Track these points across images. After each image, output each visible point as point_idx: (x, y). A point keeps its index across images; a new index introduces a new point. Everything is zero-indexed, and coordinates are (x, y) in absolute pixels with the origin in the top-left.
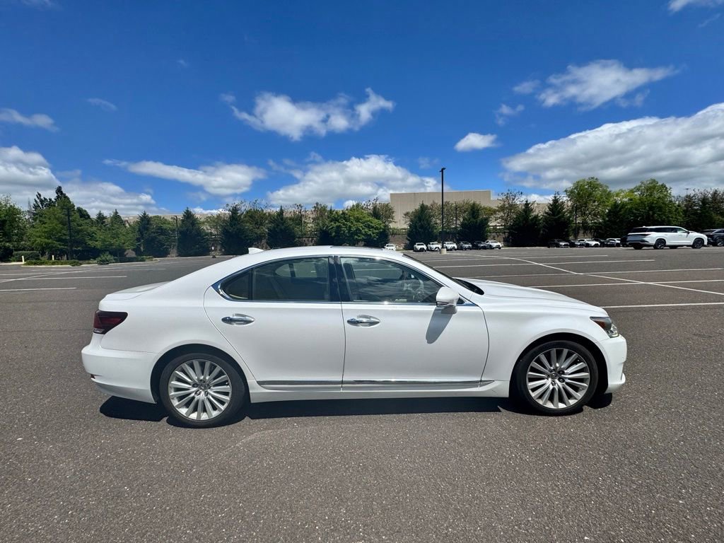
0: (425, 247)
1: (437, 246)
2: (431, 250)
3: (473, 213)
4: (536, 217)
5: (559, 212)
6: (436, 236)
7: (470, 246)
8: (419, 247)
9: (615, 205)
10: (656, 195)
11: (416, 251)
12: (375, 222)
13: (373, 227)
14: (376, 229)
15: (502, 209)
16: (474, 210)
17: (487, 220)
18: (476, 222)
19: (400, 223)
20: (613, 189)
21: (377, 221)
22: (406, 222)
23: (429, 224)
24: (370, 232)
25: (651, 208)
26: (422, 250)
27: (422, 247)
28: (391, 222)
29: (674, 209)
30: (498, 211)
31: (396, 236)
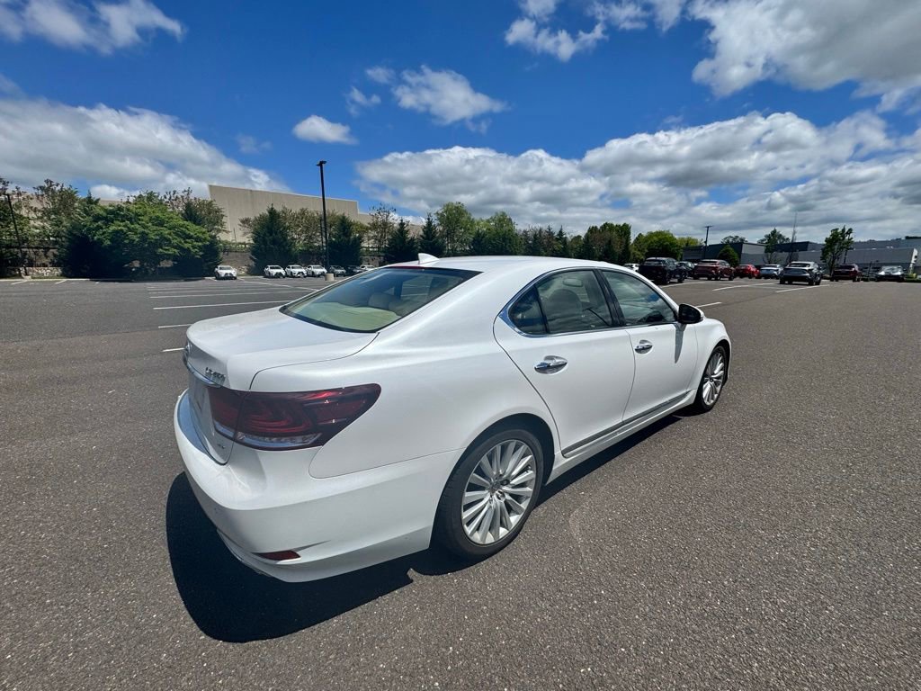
0: (282, 271)
1: (300, 270)
2: (292, 276)
3: (344, 229)
4: (412, 239)
5: (434, 236)
6: (296, 256)
7: (344, 271)
8: (274, 272)
9: (478, 234)
10: (506, 228)
11: (270, 276)
12: (193, 229)
13: (191, 237)
14: (198, 239)
15: (374, 226)
16: (345, 225)
17: (360, 239)
18: (349, 241)
19: (235, 234)
20: (476, 217)
21: (197, 227)
22: (245, 234)
23: (285, 240)
24: (186, 246)
25: (504, 240)
26: (278, 275)
27: (278, 271)
28: (219, 231)
29: (518, 241)
30: (370, 229)
31: (231, 254)
